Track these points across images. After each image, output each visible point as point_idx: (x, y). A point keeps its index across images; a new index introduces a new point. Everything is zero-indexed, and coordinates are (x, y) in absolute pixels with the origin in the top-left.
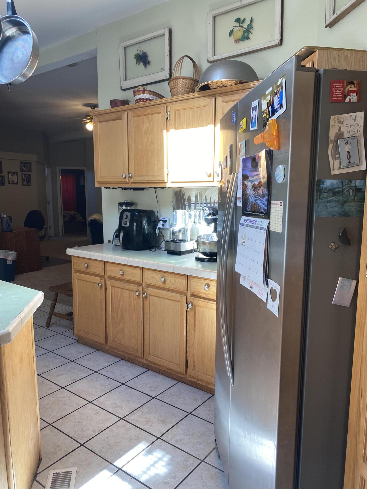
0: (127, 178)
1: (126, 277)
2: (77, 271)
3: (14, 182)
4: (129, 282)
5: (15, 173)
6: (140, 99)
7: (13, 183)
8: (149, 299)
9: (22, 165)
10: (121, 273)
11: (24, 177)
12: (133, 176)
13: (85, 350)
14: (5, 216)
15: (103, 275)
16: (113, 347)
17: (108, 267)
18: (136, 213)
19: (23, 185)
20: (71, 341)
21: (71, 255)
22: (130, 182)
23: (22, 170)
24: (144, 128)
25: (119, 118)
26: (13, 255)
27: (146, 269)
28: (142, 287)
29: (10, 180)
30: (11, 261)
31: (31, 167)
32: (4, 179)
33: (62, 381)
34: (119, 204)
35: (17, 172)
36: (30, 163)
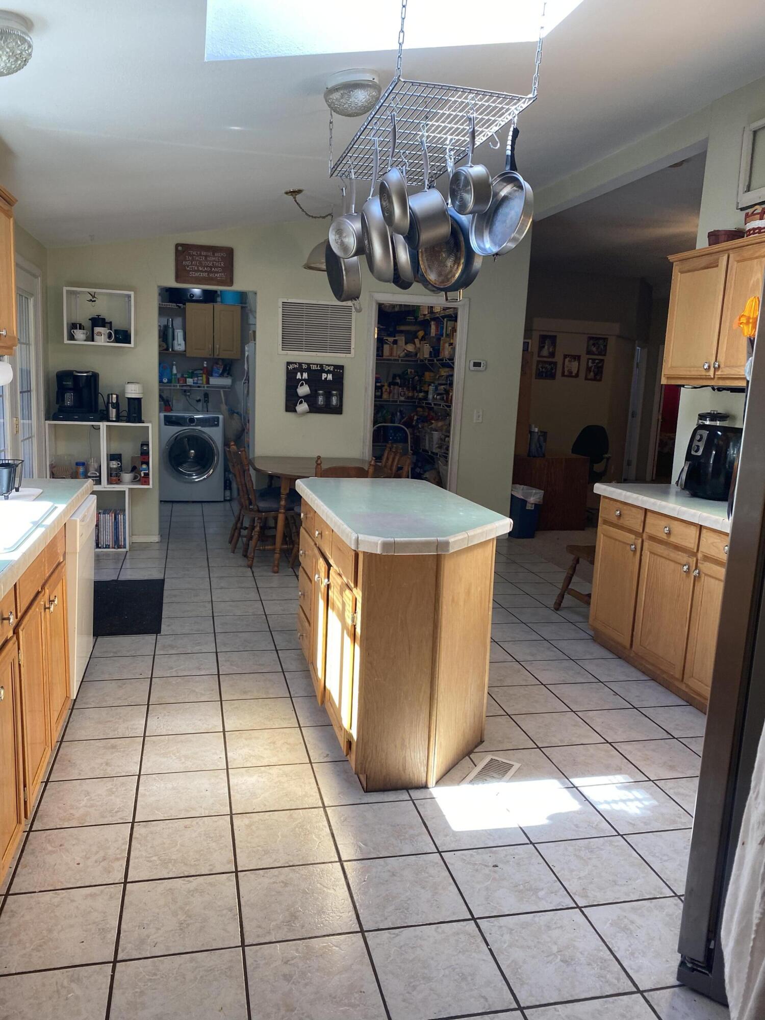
0: (712, 369)
1: (673, 539)
2: (606, 522)
3: (571, 373)
4: (677, 548)
5: (577, 358)
6: (754, 229)
7: (570, 375)
8: (703, 580)
9: (591, 342)
10: (666, 530)
11: (590, 364)
12: (722, 366)
13: (598, 651)
14: (536, 430)
15: (641, 531)
16: (640, 654)
17: (650, 519)
18: (719, 433)
19: (586, 379)
20: (583, 635)
21: (600, 495)
22: (716, 376)
23: (589, 352)
24: (752, 281)
25: (712, 265)
26: (538, 496)
27: (706, 528)
28: (695, 559)
29: (566, 370)
30: (533, 506)
31: (605, 346)
32: (556, 369)
33: (545, 677)
34: (699, 415)
35: (579, 355)
36: (605, 340)
